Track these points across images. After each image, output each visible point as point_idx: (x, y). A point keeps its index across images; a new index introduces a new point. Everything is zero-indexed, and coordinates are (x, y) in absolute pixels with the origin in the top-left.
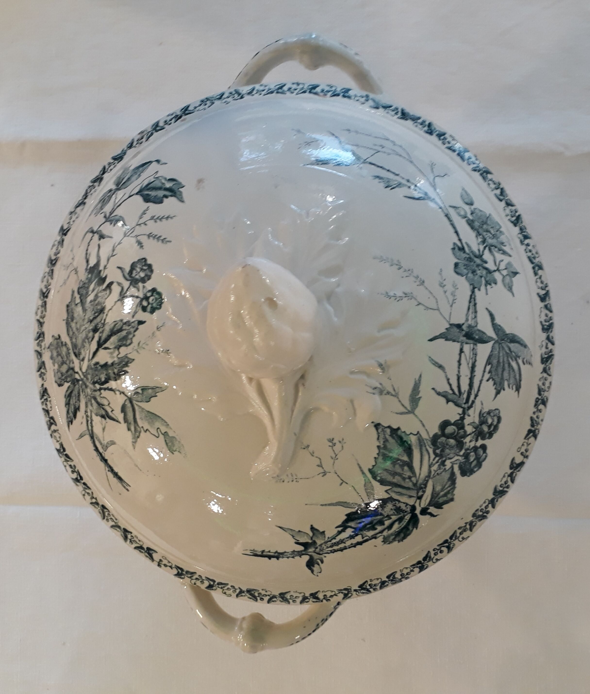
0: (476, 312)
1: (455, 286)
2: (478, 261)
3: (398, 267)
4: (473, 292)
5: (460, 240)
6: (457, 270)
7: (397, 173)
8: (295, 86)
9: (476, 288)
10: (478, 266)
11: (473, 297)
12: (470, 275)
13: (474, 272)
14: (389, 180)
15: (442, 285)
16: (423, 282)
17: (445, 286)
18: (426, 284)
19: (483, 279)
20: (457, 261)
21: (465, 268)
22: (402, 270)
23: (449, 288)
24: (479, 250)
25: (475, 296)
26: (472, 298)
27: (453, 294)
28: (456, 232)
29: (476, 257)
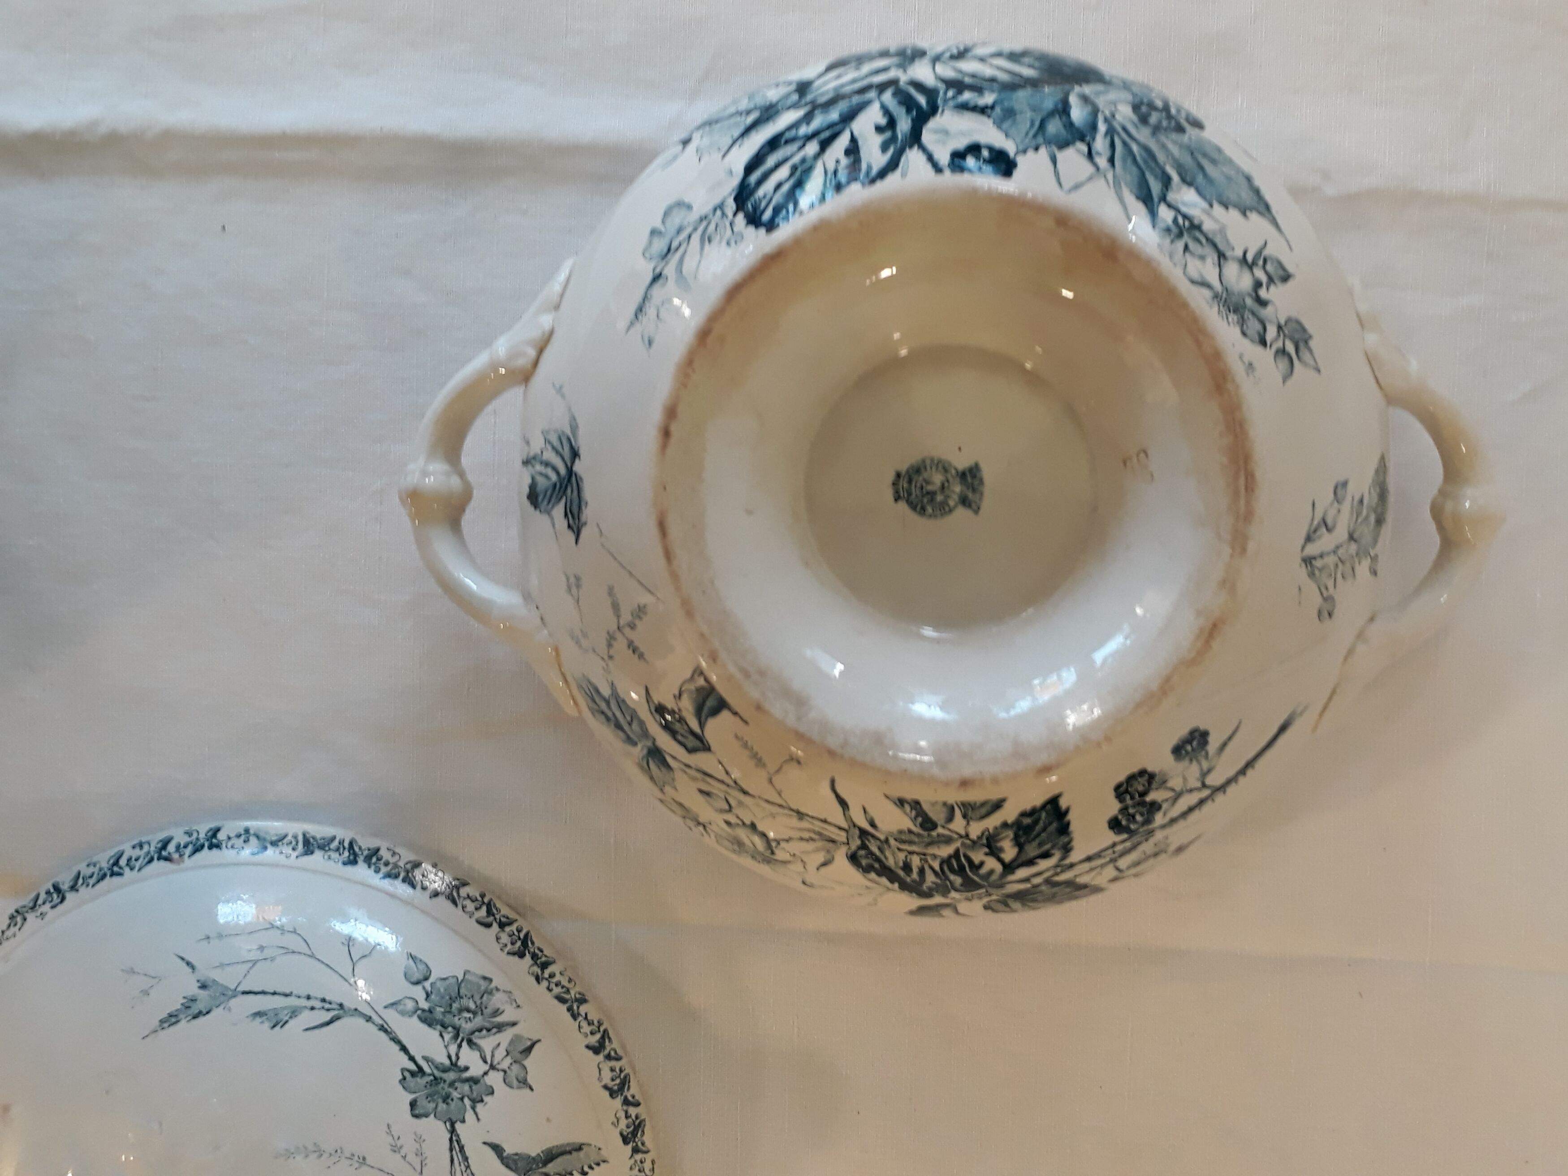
0: (466, 1159)
1: (419, 1139)
2: (451, 1076)
3: (316, 1154)
4: (453, 1131)
5: (412, 1059)
6: (417, 1112)
7: (288, 992)
8: (137, 852)
9: (456, 1122)
10: (452, 1084)
11: (454, 1138)
12: (442, 1106)
13: (446, 1099)
14: (276, 1012)
15: (396, 1149)
16: (364, 1159)
17: (401, 1147)
18: (368, 1161)
19: (466, 1100)
20: (412, 1097)
21: (429, 1102)
22: (325, 1156)
23: (409, 1147)
24: (449, 1057)
25: (458, 1136)
26: (455, 1143)
27: (419, 1153)
28: (404, 1049)
29: (445, 1070)
